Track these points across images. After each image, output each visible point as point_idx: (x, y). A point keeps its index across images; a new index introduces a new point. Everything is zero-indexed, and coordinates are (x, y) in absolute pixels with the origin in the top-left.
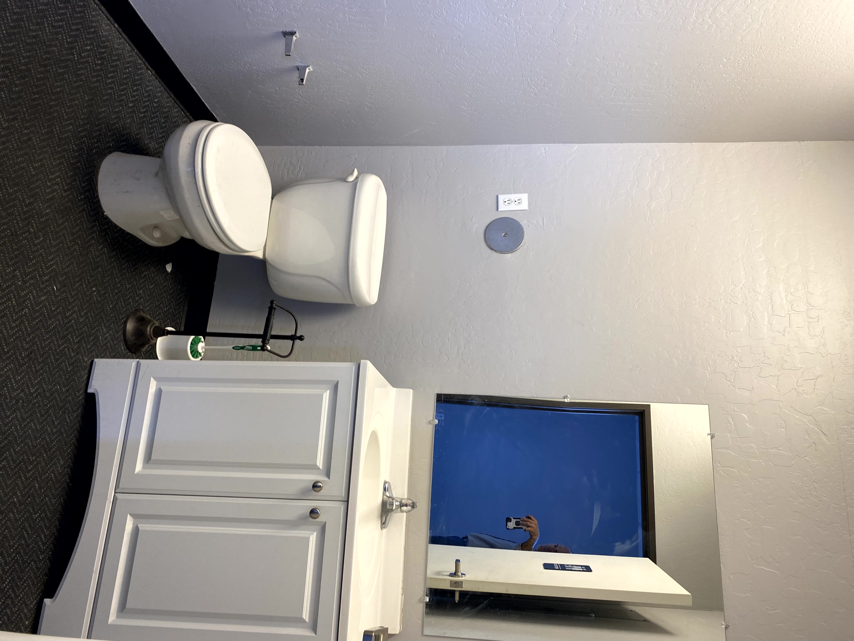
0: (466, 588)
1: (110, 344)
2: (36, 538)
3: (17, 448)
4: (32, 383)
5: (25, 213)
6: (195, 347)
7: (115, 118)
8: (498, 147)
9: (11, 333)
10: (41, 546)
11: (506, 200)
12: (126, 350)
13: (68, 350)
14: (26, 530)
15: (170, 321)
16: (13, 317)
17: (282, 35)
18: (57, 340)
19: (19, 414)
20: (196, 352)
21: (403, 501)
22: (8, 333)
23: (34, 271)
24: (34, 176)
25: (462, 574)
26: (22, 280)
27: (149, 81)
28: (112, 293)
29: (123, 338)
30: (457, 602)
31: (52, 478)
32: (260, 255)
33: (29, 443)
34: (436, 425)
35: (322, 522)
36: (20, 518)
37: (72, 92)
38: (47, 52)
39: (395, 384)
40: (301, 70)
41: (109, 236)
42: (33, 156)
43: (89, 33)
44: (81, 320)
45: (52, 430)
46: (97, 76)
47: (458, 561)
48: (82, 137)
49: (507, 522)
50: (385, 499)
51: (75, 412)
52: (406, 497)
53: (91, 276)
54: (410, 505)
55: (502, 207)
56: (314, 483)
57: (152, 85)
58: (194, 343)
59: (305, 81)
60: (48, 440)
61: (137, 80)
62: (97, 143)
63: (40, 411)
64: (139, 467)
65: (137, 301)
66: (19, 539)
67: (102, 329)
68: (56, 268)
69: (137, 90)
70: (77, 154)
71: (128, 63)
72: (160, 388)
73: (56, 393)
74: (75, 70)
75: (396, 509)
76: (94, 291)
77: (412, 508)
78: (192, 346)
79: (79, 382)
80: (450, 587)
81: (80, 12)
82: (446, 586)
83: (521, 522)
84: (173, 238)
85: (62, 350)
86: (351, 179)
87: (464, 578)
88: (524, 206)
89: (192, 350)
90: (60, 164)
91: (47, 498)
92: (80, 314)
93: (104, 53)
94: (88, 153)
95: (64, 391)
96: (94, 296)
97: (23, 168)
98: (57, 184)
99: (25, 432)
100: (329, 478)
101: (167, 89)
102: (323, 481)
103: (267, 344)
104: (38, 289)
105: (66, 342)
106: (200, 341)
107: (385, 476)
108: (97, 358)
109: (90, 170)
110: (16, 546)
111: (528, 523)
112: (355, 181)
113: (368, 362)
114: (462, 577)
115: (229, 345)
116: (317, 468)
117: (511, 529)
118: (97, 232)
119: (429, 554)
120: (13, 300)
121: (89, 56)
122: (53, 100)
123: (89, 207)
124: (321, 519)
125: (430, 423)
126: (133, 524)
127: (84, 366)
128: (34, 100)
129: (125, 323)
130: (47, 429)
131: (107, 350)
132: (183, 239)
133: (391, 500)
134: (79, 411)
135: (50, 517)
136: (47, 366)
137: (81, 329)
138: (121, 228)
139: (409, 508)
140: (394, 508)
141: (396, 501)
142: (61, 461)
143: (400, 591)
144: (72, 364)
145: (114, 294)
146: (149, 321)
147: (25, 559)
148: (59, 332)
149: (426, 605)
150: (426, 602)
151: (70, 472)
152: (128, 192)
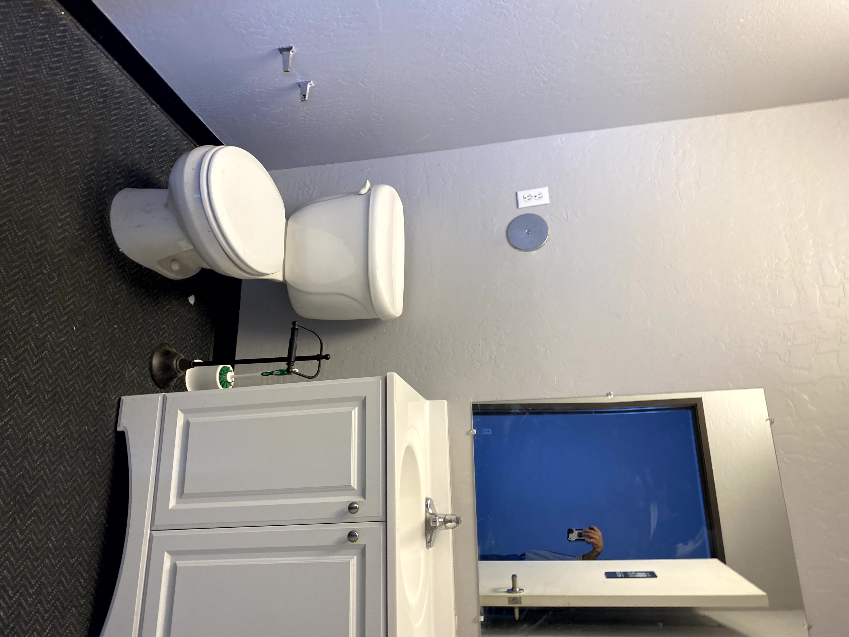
0: (525, 603)
1: (137, 381)
2: (75, 583)
3: (48, 493)
4: (58, 426)
5: (37, 255)
6: (224, 377)
7: (123, 155)
8: (512, 143)
9: (32, 376)
10: (82, 590)
11: (526, 196)
12: (154, 386)
13: (94, 390)
14: (64, 576)
15: (198, 353)
16: (33, 360)
17: (279, 52)
18: (82, 381)
19: (47, 458)
20: (225, 382)
21: (447, 517)
22: (29, 376)
23: (51, 312)
24: (43, 217)
25: (520, 590)
26: (40, 321)
27: (155, 116)
28: (135, 329)
29: (150, 374)
30: (517, 619)
31: (87, 520)
32: (279, 277)
33: (59, 486)
34: (474, 435)
35: (361, 545)
36: (57, 563)
37: (76, 131)
38: (46, 94)
39: (428, 397)
40: (302, 86)
41: (126, 272)
42: (41, 197)
43: (89, 72)
44: (105, 358)
45: (83, 472)
46: (101, 114)
47: (514, 576)
48: (90, 176)
49: (569, 533)
50: (428, 517)
51: (106, 451)
52: (450, 512)
53: (112, 314)
54: (454, 521)
55: (522, 204)
56: (349, 505)
57: (158, 120)
58: (223, 373)
59: (307, 96)
60: (80, 482)
61: (142, 116)
62: (105, 180)
63: (69, 454)
64: (172, 503)
65: (162, 335)
66: (57, 585)
67: (128, 367)
68: (74, 308)
69: (143, 126)
70: (86, 193)
71: (132, 99)
72: (188, 420)
73: (84, 434)
74: (78, 109)
75: (439, 526)
76: (116, 329)
77: (457, 524)
78: (220, 376)
79: (107, 421)
80: (509, 603)
81: (77, 52)
82: (505, 603)
83: (583, 533)
84: (193, 271)
85: (88, 390)
86: (364, 191)
87: (522, 594)
88: (546, 200)
89: (221, 381)
90: (69, 203)
91: (83, 541)
92: (103, 353)
93: (106, 91)
94: (97, 191)
95: (93, 431)
96: (116, 334)
97: (31, 210)
98: (68, 224)
99: (55, 476)
100: (365, 498)
101: (174, 122)
102: (360, 502)
103: (292, 366)
104: (57, 330)
105: (90, 382)
106: (228, 370)
107: (425, 492)
108: (125, 395)
109: (101, 208)
110: (54, 592)
111: (590, 534)
112: (368, 193)
113: (395, 373)
114: (520, 593)
115: (258, 372)
116: (351, 489)
117: (573, 541)
118: (114, 269)
119: (480, 571)
120: (32, 343)
121: (90, 95)
122: (56, 141)
123: (103, 245)
124: (360, 541)
125: (468, 433)
126: (171, 561)
127: (112, 404)
128: (37, 142)
129: (151, 358)
130: (78, 472)
131: (135, 387)
132: (203, 270)
133: (434, 517)
134: (110, 450)
135: (88, 560)
136: (73, 407)
137: (105, 367)
138: (138, 264)
139: (454, 524)
140: (438, 525)
141: (440, 518)
142: (96, 503)
143: (453, 612)
144: (99, 403)
145: (136, 330)
146: (175, 355)
147: (66, 606)
148: (82, 372)
149: (482, 624)
150: (481, 622)
151: (105, 513)
152: (140, 226)
